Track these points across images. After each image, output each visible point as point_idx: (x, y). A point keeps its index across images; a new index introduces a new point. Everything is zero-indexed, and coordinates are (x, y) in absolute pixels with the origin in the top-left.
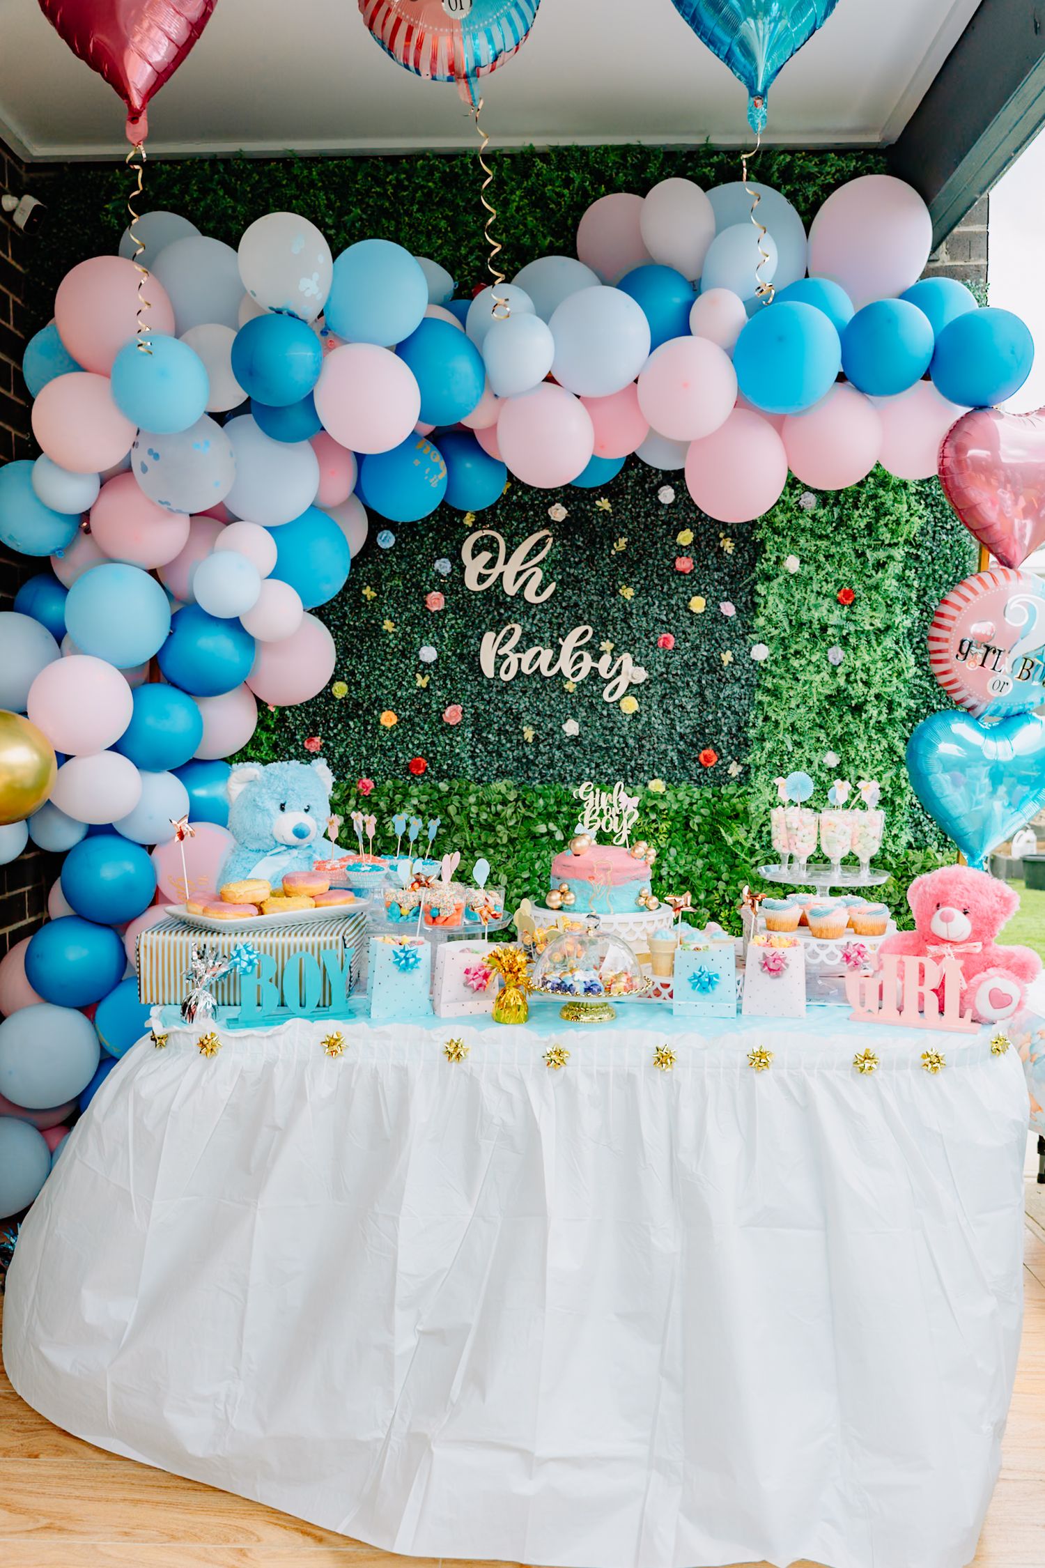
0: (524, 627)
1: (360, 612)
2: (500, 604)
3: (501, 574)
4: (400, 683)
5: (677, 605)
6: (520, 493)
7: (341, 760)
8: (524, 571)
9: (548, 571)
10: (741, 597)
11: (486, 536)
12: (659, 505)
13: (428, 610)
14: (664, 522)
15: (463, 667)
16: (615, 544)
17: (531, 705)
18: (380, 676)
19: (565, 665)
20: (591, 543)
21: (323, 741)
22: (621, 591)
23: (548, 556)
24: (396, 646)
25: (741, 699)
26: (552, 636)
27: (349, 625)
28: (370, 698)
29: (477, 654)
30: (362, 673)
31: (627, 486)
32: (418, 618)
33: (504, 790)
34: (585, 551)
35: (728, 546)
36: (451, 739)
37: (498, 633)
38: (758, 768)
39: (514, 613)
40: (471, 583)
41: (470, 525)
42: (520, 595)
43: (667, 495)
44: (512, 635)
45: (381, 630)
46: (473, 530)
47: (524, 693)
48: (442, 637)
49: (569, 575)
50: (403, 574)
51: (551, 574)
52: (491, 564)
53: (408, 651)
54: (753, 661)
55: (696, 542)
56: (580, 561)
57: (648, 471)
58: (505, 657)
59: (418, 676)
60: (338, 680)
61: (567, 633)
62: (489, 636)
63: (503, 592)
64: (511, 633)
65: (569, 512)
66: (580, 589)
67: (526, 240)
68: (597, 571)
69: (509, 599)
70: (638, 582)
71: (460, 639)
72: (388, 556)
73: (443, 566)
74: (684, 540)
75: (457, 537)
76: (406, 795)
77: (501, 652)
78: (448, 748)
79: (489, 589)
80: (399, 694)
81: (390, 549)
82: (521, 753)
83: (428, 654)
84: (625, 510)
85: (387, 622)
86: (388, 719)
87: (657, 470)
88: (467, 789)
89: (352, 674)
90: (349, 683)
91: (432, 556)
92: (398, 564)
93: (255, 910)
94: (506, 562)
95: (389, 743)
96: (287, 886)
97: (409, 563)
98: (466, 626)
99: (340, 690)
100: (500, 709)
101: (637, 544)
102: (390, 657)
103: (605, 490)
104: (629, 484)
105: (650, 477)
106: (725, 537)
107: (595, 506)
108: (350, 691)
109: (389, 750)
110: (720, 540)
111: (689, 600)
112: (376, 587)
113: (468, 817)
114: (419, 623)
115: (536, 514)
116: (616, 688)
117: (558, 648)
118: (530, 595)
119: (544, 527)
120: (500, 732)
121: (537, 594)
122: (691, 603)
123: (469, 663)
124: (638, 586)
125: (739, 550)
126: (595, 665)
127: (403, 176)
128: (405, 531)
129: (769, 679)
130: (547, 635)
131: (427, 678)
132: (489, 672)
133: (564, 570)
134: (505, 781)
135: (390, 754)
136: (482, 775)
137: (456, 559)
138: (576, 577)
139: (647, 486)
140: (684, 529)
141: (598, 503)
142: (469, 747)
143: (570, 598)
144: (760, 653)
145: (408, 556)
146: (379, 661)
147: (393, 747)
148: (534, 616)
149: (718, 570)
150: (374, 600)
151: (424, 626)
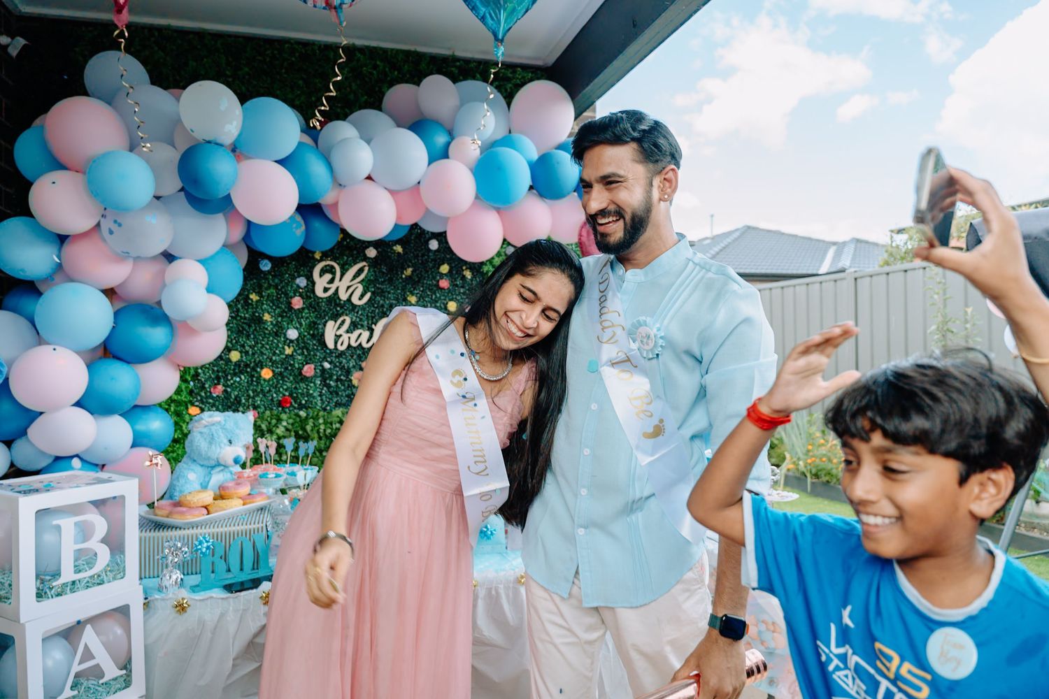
0: (352, 318)
1: (248, 308)
2: (337, 305)
3: (338, 288)
4: (275, 352)
5: (440, 306)
6: (348, 240)
7: (236, 399)
8: (352, 286)
9: (365, 286)
11: (328, 265)
12: (430, 250)
13: (292, 308)
14: (432, 260)
15: (314, 342)
16: (405, 272)
17: (356, 364)
18: (262, 347)
20: (390, 270)
21: (224, 388)
22: (408, 298)
23: (366, 277)
24: (272, 329)
26: (368, 323)
27: (241, 316)
28: (255, 362)
29: (323, 335)
30: (250, 347)
31: (412, 240)
32: (286, 312)
33: (340, 415)
34: (387, 276)
35: (468, 274)
36: (307, 385)
37: (336, 322)
39: (346, 310)
40: (319, 292)
41: (319, 258)
42: (349, 300)
43: (434, 245)
45: (263, 320)
46: (321, 260)
47: (352, 357)
48: (301, 324)
49: (378, 288)
50: (276, 287)
51: (368, 288)
52: (332, 281)
53: (279, 332)
55: (450, 271)
56: (385, 281)
57: (423, 231)
58: (341, 336)
59: (286, 347)
60: (234, 350)
61: (377, 322)
62: (330, 324)
63: (339, 298)
64: (343, 322)
65: (378, 252)
66: (384, 297)
67: (352, 97)
68: (394, 287)
69: (342, 302)
70: (418, 293)
71: (313, 325)
72: (267, 274)
73: (302, 282)
74: (444, 270)
75: (310, 264)
76: (279, 420)
77: (338, 333)
78: (305, 390)
79: (330, 297)
80: (274, 358)
81: (268, 271)
82: (350, 392)
83: (293, 334)
84: (411, 252)
85: (266, 315)
86: (266, 374)
87: (428, 232)
88: (317, 415)
89: (243, 346)
90: (241, 352)
91: (294, 275)
92: (273, 281)
93: (206, 512)
94: (340, 280)
95: (268, 388)
96: (223, 493)
97: (280, 280)
98: (316, 317)
99: (235, 356)
100: (337, 367)
101: (417, 272)
102: (267, 336)
103: (398, 242)
104: (413, 238)
105: (424, 234)
106: (466, 269)
107: (392, 249)
108: (242, 357)
109: (267, 392)
110: (463, 270)
111: (447, 303)
112: (260, 294)
113: (318, 432)
114: (286, 316)
115: (358, 253)
117: (372, 331)
118: (355, 300)
119: (363, 261)
120: (337, 380)
121: (360, 299)
122: (448, 305)
123: (319, 340)
124: (418, 295)
125: (474, 276)
127: (276, 52)
128: (278, 262)
130: (366, 322)
131: (292, 349)
132: (331, 345)
133: (375, 286)
134: (341, 409)
135: (268, 395)
136: (326, 406)
137: (310, 278)
138: (382, 290)
139: (422, 240)
140: (443, 264)
141: (395, 248)
142: (318, 390)
143: (379, 302)
145: (279, 275)
146: (261, 338)
147: (270, 391)
148: (357, 313)
149: (463, 287)
150: (257, 301)
151: (289, 317)
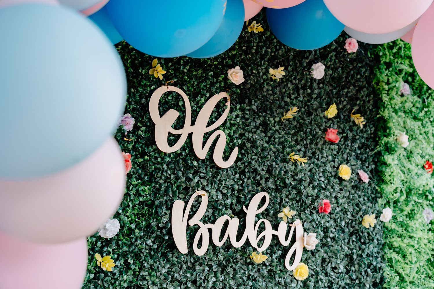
0: (210, 195)
3: (190, 136)
5: (330, 172)
8: (212, 132)
9: (229, 134)
12: (312, 79)
14: (317, 96)
17: (218, 280)
19: (250, 233)
20: (263, 109)
22: (288, 158)
23: (229, 119)
34: (259, 117)
35: (359, 120)
37: (187, 202)
39: (202, 178)
40: (162, 144)
44: (200, 203)
46: (159, 83)
49: (248, 140)
51: (233, 138)
52: (179, 124)
55: (338, 115)
56: (256, 127)
58: (197, 228)
61: (249, 200)
62: (178, 205)
63: (192, 155)
64: (199, 201)
65: (246, 77)
66: (257, 155)
68: (270, 138)
73: (126, 122)
77: (192, 223)
83: (108, 227)
94: (193, 123)
98: (153, 193)
107: (266, 73)
110: (351, 115)
111: (338, 168)
115: (216, 75)
116: (294, 255)
117: (242, 216)
119: (222, 89)
121: (224, 158)
122: (340, 171)
126: (275, 233)
133: (243, 135)
138: (253, 142)
148: (220, 183)
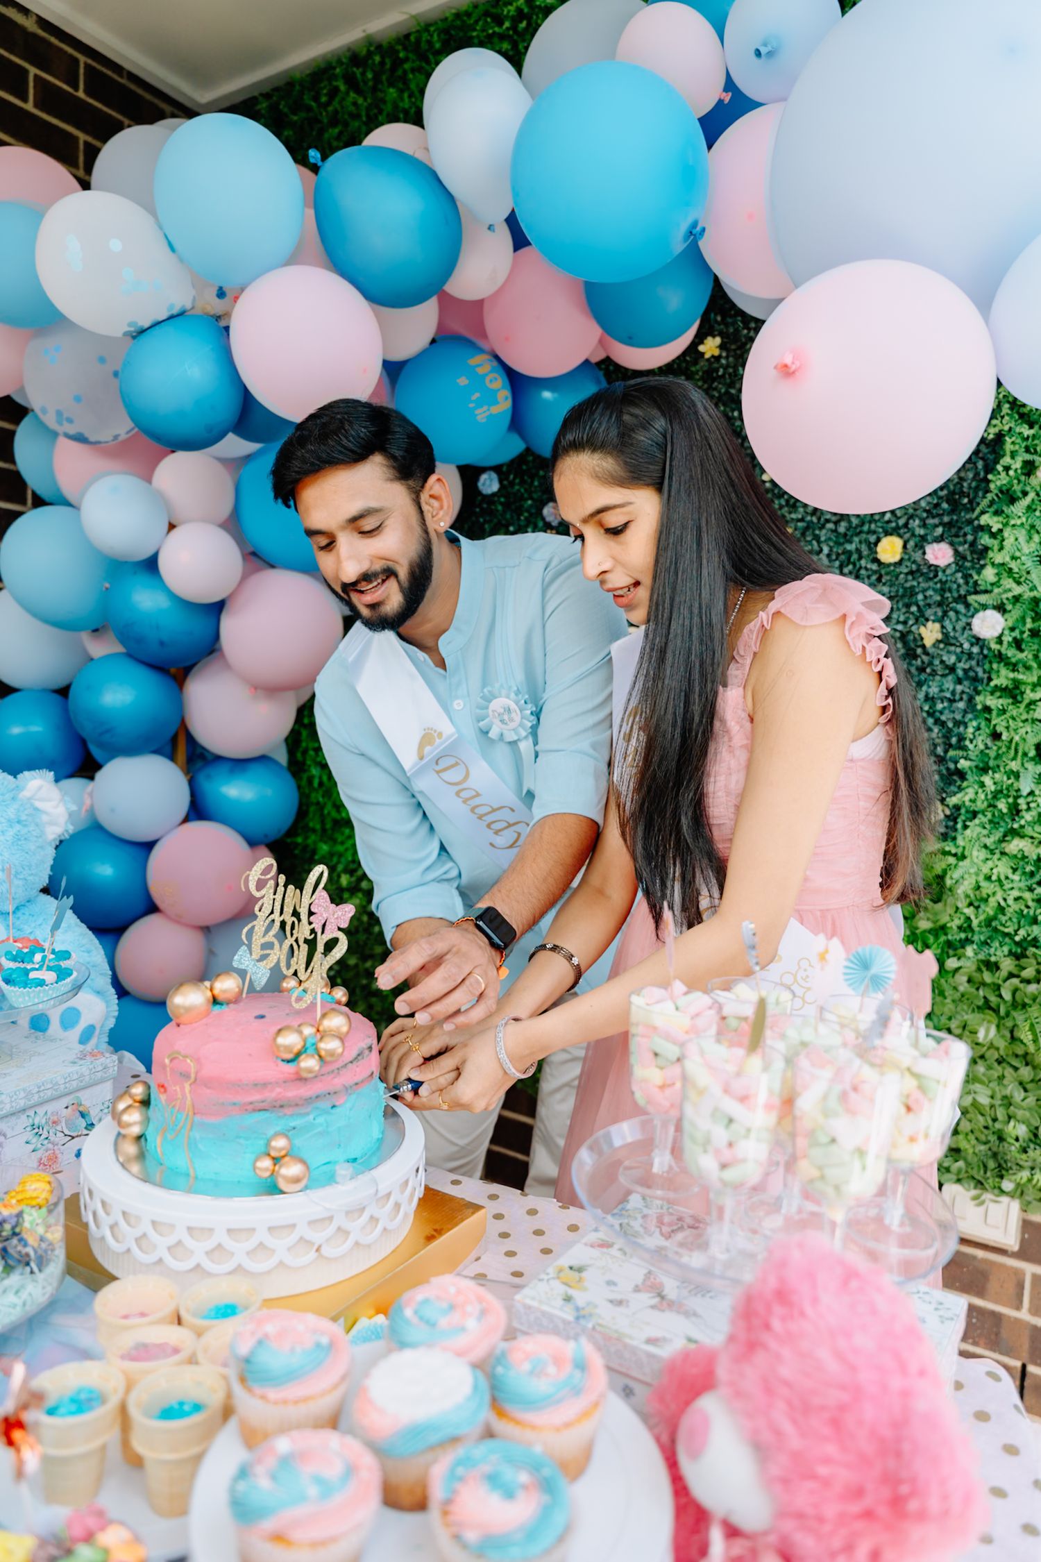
5: (858, 551)
10: (965, 535)
25: (951, 701)
38: (974, 814)
54: (978, 639)
70: (802, 520)
111: (880, 543)
122: (883, 548)
128: (513, 471)
129: (1004, 672)
144: (989, 625)
